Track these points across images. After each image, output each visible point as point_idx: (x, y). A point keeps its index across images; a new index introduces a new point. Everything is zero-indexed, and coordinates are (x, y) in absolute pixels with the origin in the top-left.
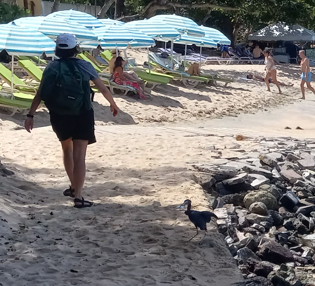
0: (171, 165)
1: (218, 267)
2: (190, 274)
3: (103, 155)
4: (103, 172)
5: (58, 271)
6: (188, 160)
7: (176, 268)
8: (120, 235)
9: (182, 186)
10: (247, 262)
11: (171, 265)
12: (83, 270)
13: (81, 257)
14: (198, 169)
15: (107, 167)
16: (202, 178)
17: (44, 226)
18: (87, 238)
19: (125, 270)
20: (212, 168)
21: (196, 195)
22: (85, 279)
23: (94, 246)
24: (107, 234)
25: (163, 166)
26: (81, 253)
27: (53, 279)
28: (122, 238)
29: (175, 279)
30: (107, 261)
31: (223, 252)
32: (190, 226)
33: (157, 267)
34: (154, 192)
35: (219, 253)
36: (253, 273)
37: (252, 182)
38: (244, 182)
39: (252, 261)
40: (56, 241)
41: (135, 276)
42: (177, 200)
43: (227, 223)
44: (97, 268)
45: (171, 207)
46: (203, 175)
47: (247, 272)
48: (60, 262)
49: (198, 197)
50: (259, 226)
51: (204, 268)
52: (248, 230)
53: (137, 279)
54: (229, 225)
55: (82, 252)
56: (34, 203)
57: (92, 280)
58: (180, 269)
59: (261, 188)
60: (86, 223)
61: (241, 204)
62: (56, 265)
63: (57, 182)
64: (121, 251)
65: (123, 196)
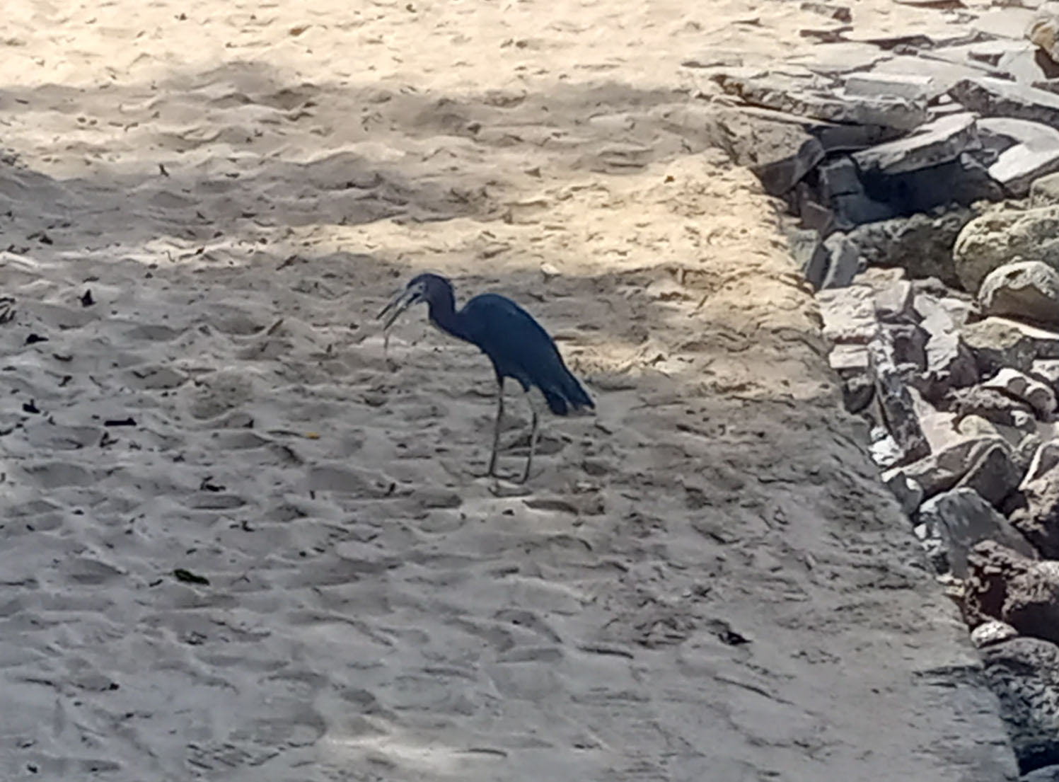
0: (614, 71)
1: (848, 584)
2: (717, 617)
3: (309, 26)
4: (308, 105)
5: (119, 573)
6: (695, 48)
7: (653, 580)
8: (389, 412)
9: (670, 179)
10: (970, 564)
11: (626, 565)
12: (230, 574)
13: (217, 512)
14: (740, 95)
15: (327, 84)
16: (760, 136)
17: (57, 357)
18: (247, 421)
19: (420, 579)
20: (809, 88)
21: (733, 223)
22: (239, 616)
23: (275, 458)
24: (332, 401)
25: (576, 79)
26: (221, 493)
27: (100, 610)
28: (402, 423)
29: (652, 638)
30: (338, 533)
31: (870, 508)
32: (712, 373)
33: (561, 575)
34: (542, 204)
35: (849, 513)
36: (999, 618)
37: (996, 161)
38: (959, 158)
39: (996, 559)
40: (109, 429)
41: (465, 612)
42: (648, 246)
43: (873, 363)
44: (293, 566)
45: (619, 282)
46: (765, 123)
47: (970, 613)
48: (129, 532)
49: (744, 231)
50: (1029, 380)
51: (784, 586)
52: (976, 399)
53: (474, 629)
54: (886, 372)
55: (223, 488)
56: (10, 250)
57: (273, 624)
58: (670, 586)
59: (1039, 192)
60: (239, 348)
61: (938, 268)
62: (111, 546)
63: (104, 151)
64: (397, 491)
65: (400, 223)
